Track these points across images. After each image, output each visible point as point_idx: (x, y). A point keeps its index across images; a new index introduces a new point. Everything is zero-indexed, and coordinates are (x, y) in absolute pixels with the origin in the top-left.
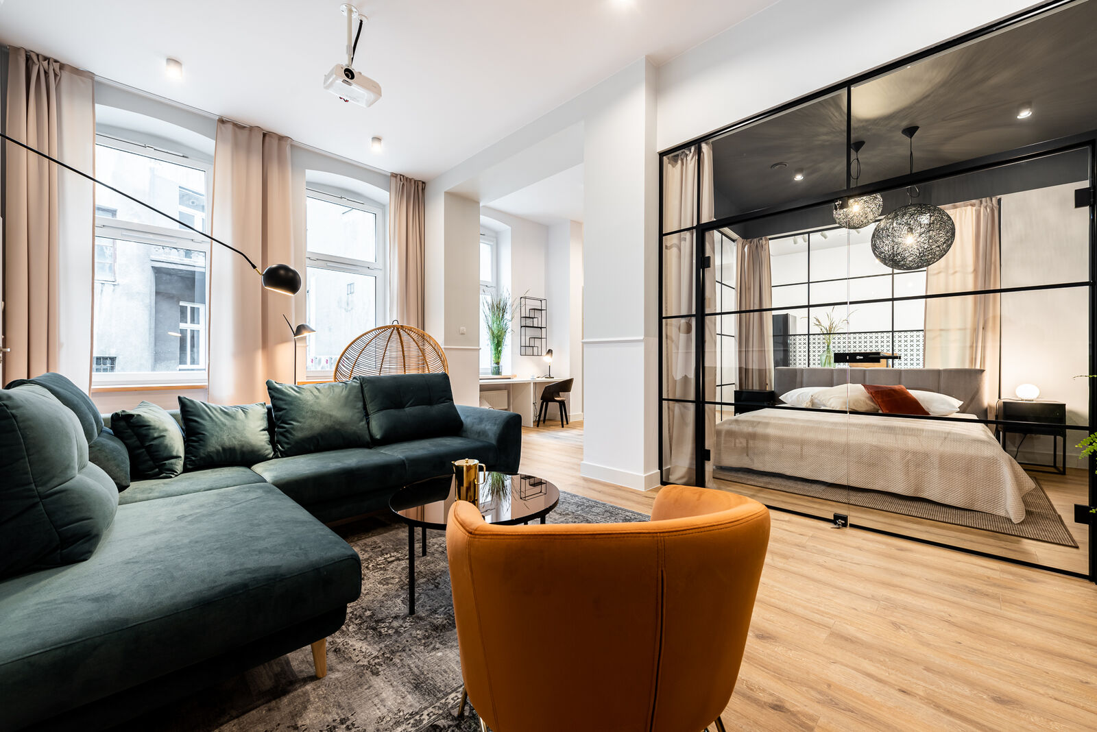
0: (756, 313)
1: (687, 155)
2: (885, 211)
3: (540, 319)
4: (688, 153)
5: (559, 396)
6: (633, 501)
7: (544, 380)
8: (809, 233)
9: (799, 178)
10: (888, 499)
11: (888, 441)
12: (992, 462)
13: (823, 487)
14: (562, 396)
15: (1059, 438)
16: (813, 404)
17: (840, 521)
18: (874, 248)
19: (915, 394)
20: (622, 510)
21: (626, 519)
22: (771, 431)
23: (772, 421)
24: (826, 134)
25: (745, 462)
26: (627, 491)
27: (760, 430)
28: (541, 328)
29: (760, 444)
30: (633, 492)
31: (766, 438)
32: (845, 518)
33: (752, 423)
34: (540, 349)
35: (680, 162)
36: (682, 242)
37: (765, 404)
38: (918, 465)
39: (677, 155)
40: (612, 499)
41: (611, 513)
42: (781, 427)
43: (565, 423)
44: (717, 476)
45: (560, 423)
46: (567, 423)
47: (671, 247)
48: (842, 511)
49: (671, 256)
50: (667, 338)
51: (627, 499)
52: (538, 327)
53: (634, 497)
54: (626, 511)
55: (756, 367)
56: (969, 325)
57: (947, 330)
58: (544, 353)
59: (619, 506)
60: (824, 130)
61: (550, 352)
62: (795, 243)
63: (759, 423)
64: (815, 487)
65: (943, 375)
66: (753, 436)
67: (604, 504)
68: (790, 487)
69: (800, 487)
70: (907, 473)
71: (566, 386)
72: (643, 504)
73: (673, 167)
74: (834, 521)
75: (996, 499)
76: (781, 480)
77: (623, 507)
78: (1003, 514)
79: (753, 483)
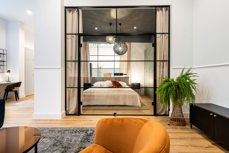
0: (86, 62)
1: (74, 11)
2: (116, 41)
3: (3, 58)
4: (75, 10)
5: (14, 89)
6: (59, 124)
7: (6, 82)
8: (98, 43)
9: (96, 28)
10: (120, 107)
11: (120, 94)
12: (136, 96)
13: (107, 107)
14: (16, 89)
15: (139, 90)
16: (101, 86)
17: (115, 115)
18: (114, 49)
19: (120, 82)
20: (56, 128)
21: (59, 131)
22: (95, 94)
23: (95, 91)
24: (105, 19)
25: (89, 104)
26: (55, 121)
27: (92, 94)
28: (4, 61)
29: (92, 98)
30: (57, 120)
31: (94, 96)
32: (116, 114)
33: (90, 92)
34: (3, 70)
35: (72, 12)
36: (73, 38)
37: (89, 87)
38: (125, 98)
39: (71, 10)
40: (50, 125)
41: (52, 131)
42: (97, 92)
43: (17, 99)
44: (83, 109)
45: (15, 99)
46: (18, 99)
47: (69, 39)
48: (115, 112)
49: (69, 41)
50: (68, 68)
51: (56, 124)
52: (2, 61)
53: (58, 122)
54: (58, 128)
55: (86, 77)
56: (127, 68)
57: (123, 69)
58: (5, 71)
59: (54, 127)
60: (105, 18)
61: (9, 71)
62: (94, 45)
63: (92, 92)
64: (105, 107)
65: (123, 78)
66: (90, 96)
67: (48, 128)
68: (100, 108)
69: (102, 108)
70: (123, 100)
71: (18, 84)
72: (63, 124)
73: (69, 13)
74: (114, 115)
75: (136, 103)
76: (97, 107)
77: (56, 127)
78: (138, 106)
79: (91, 109)
